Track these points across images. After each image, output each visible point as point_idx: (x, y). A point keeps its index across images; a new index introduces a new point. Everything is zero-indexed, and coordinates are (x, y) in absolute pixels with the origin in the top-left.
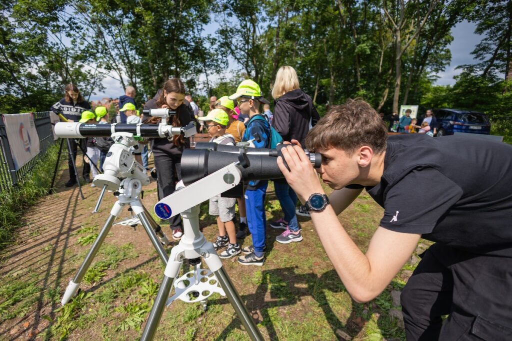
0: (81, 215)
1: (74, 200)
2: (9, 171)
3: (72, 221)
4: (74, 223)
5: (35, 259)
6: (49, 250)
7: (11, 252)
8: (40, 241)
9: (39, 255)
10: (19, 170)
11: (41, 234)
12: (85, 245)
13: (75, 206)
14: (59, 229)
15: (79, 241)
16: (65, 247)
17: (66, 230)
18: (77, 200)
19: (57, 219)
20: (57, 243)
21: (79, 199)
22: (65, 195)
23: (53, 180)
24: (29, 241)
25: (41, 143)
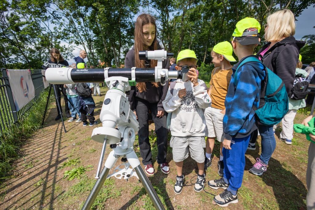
0: (65, 147)
1: (59, 133)
2: (11, 112)
3: (59, 153)
4: (60, 155)
5: (28, 196)
6: (41, 185)
7: (9, 186)
8: (33, 174)
9: (32, 191)
10: (20, 111)
11: (34, 166)
12: (71, 179)
13: (60, 139)
14: (48, 161)
15: (66, 175)
16: (55, 182)
17: (55, 162)
18: (61, 133)
19: (47, 151)
20: (47, 176)
21: (62, 132)
22: (53, 129)
23: (44, 116)
24: (24, 173)
25: (36, 90)
